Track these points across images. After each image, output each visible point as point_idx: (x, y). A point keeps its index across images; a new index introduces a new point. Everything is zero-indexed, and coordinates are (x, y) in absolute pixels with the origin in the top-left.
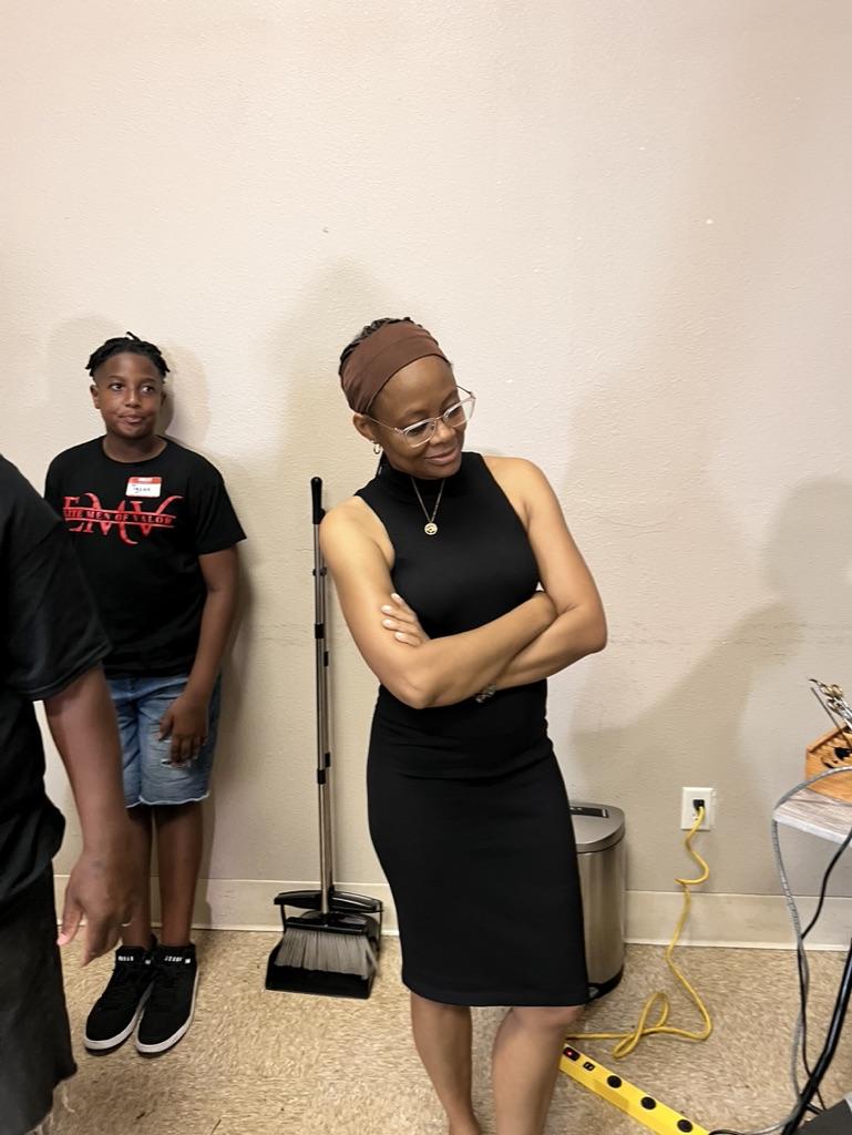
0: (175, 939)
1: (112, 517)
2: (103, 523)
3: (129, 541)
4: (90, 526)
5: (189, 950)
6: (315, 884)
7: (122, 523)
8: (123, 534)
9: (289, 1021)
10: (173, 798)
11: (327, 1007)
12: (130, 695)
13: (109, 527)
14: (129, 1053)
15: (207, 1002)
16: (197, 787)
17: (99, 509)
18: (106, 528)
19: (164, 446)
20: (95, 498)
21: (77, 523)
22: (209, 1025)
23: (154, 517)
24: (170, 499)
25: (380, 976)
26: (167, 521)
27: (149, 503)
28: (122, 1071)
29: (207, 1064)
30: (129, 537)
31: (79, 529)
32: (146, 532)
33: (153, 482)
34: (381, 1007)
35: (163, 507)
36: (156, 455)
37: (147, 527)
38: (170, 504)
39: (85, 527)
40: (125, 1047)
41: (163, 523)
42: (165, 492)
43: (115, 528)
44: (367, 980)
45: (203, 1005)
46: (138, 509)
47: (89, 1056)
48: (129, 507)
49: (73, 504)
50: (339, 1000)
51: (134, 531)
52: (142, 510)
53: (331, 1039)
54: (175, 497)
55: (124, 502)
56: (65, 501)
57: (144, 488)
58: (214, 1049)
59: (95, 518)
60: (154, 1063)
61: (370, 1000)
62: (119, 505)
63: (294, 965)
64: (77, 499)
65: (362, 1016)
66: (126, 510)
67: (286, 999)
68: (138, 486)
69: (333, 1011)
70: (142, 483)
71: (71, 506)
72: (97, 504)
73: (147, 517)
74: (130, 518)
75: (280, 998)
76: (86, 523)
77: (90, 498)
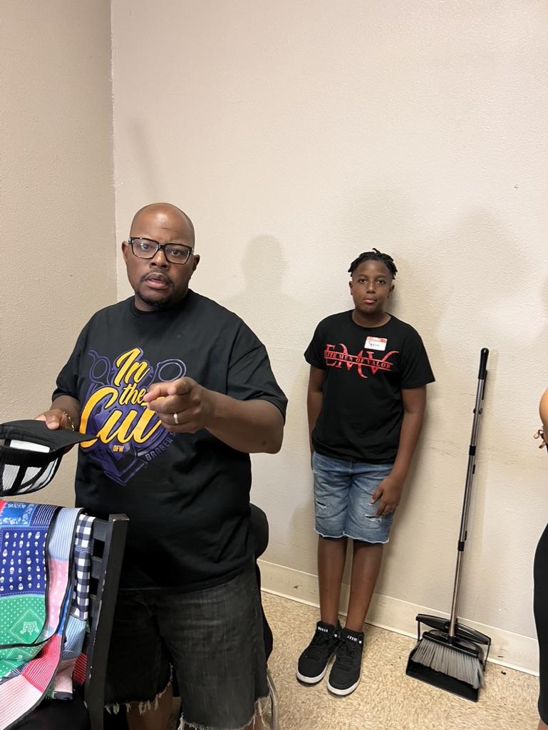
0: (354, 626)
1: (354, 360)
2: (348, 363)
3: (363, 376)
4: (340, 363)
5: (361, 636)
6: (446, 615)
7: (360, 364)
8: (360, 371)
9: (423, 701)
10: (369, 538)
11: (448, 699)
12: (350, 471)
13: (351, 366)
14: (322, 690)
15: (368, 671)
16: (383, 534)
17: (347, 354)
18: (349, 365)
19: (389, 318)
20: (345, 347)
21: (333, 361)
22: (371, 687)
23: (380, 363)
24: (390, 353)
25: (484, 689)
26: (388, 366)
27: (378, 354)
28: (319, 701)
29: (371, 713)
30: (363, 373)
31: (333, 365)
32: (374, 372)
33: (382, 341)
34: (486, 711)
35: (386, 357)
36: (384, 324)
37: (375, 368)
38: (391, 355)
39: (337, 364)
40: (320, 686)
41: (385, 367)
42: (388, 348)
43: (355, 367)
44: (478, 689)
45: (367, 673)
46: (371, 357)
47: (299, 684)
48: (365, 355)
49: (331, 349)
50: (456, 697)
51: (367, 370)
52: (373, 358)
53: (452, 723)
54: (394, 352)
55: (362, 351)
56: (326, 347)
57: (376, 344)
58: (375, 705)
59: (344, 359)
60: (338, 701)
61: (478, 703)
62: (359, 353)
63: (425, 664)
64: (334, 346)
65: (474, 713)
66: (363, 356)
67: (420, 685)
68: (372, 343)
69: (452, 703)
70: (375, 341)
71: (330, 350)
72: (346, 351)
73: (376, 362)
74: (365, 362)
75: (416, 684)
76: (338, 362)
77: (341, 346)
